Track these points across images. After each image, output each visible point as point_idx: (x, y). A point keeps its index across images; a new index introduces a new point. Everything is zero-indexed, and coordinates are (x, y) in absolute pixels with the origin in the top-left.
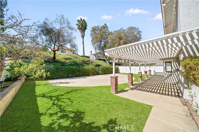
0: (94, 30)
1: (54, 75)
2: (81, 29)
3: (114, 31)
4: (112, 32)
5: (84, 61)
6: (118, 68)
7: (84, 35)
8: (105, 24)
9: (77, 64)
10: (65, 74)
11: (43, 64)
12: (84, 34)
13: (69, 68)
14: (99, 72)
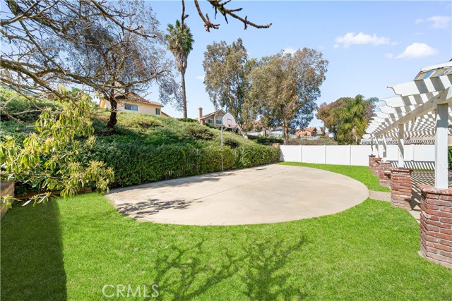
0: (212, 51)
1: (125, 175)
2: (179, 49)
3: (263, 59)
4: (258, 61)
5: (193, 132)
6: (279, 150)
7: (186, 66)
8: (240, 41)
9: (176, 138)
10: (155, 168)
11: (87, 138)
12: (186, 63)
13: (167, 149)
14: (242, 160)
